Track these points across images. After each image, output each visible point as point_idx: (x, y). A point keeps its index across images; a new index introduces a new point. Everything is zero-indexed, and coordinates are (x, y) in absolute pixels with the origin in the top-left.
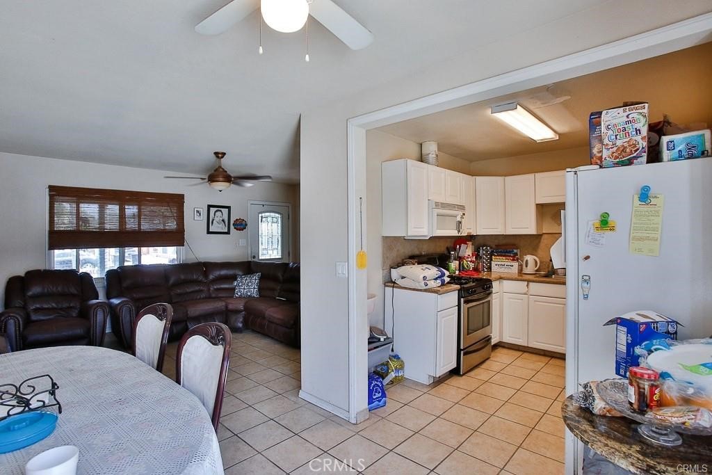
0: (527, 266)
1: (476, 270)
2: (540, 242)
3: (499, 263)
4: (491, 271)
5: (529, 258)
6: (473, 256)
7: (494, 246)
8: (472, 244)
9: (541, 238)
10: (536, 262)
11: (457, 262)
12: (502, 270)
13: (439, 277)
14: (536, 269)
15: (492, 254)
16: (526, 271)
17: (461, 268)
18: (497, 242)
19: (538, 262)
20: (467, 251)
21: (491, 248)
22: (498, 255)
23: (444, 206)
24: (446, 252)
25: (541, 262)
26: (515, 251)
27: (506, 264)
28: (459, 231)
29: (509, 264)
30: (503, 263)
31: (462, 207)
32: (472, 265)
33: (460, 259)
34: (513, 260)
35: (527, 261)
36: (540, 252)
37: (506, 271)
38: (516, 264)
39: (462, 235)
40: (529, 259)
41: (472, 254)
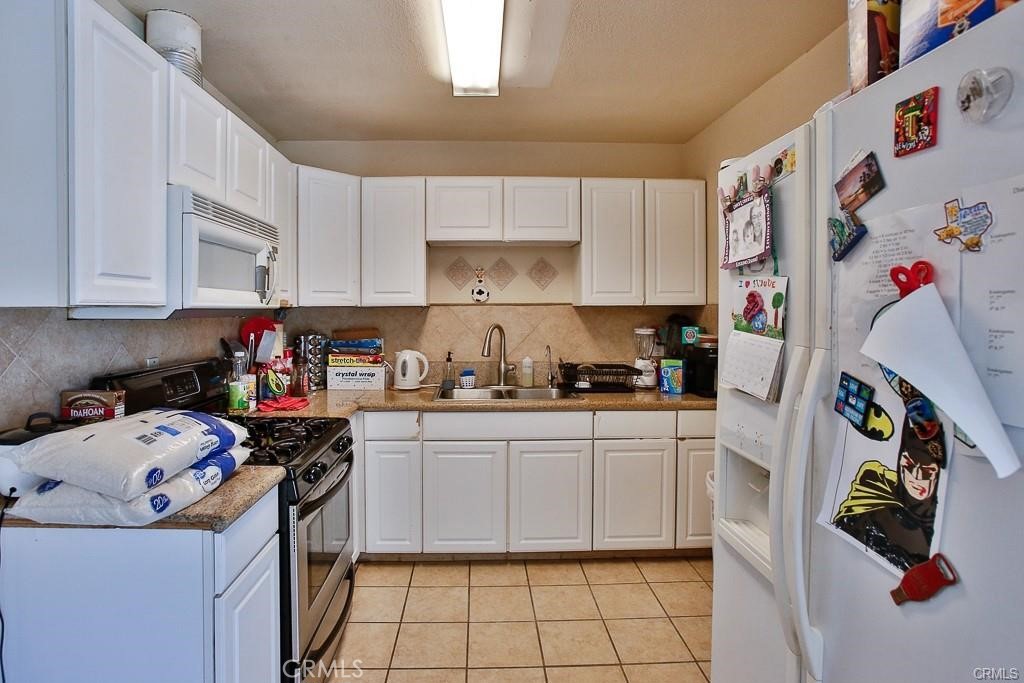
0: (404, 375)
1: (295, 390)
2: (424, 322)
3: (344, 370)
4: (326, 388)
5: (408, 356)
6: (285, 357)
7: (329, 333)
8: (284, 330)
9: (426, 314)
10: (421, 363)
11: (253, 378)
12: (353, 385)
13: (212, 455)
14: (421, 379)
15: (326, 351)
16: (403, 383)
17: (263, 392)
18: (335, 324)
19: (426, 364)
20: (273, 345)
21: (324, 336)
22: (341, 353)
23: (223, 213)
24: (219, 353)
25: (430, 363)
26: (378, 342)
27: (360, 370)
28: (263, 296)
29: (365, 370)
30: (352, 370)
31: (269, 231)
32: (286, 380)
33: (256, 367)
34: (375, 362)
35: (404, 363)
36: (424, 342)
37: (360, 386)
38: (380, 371)
39: (271, 306)
40: (407, 359)
41: (285, 353)
